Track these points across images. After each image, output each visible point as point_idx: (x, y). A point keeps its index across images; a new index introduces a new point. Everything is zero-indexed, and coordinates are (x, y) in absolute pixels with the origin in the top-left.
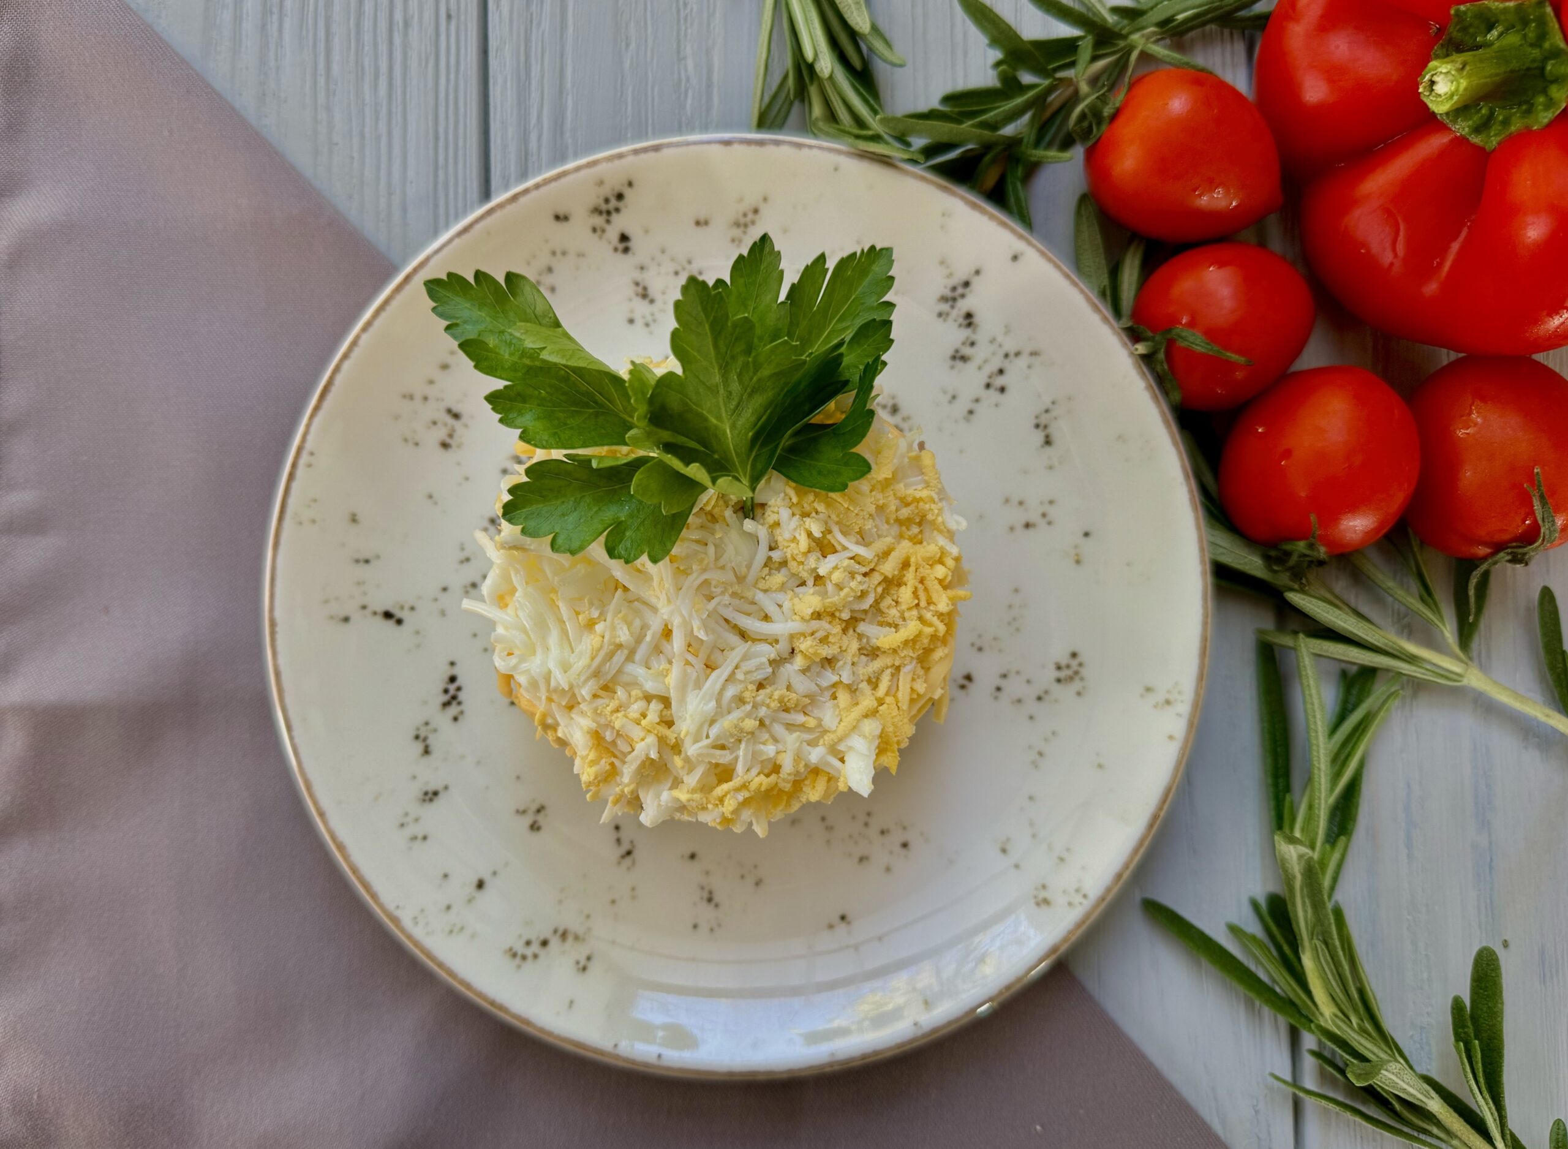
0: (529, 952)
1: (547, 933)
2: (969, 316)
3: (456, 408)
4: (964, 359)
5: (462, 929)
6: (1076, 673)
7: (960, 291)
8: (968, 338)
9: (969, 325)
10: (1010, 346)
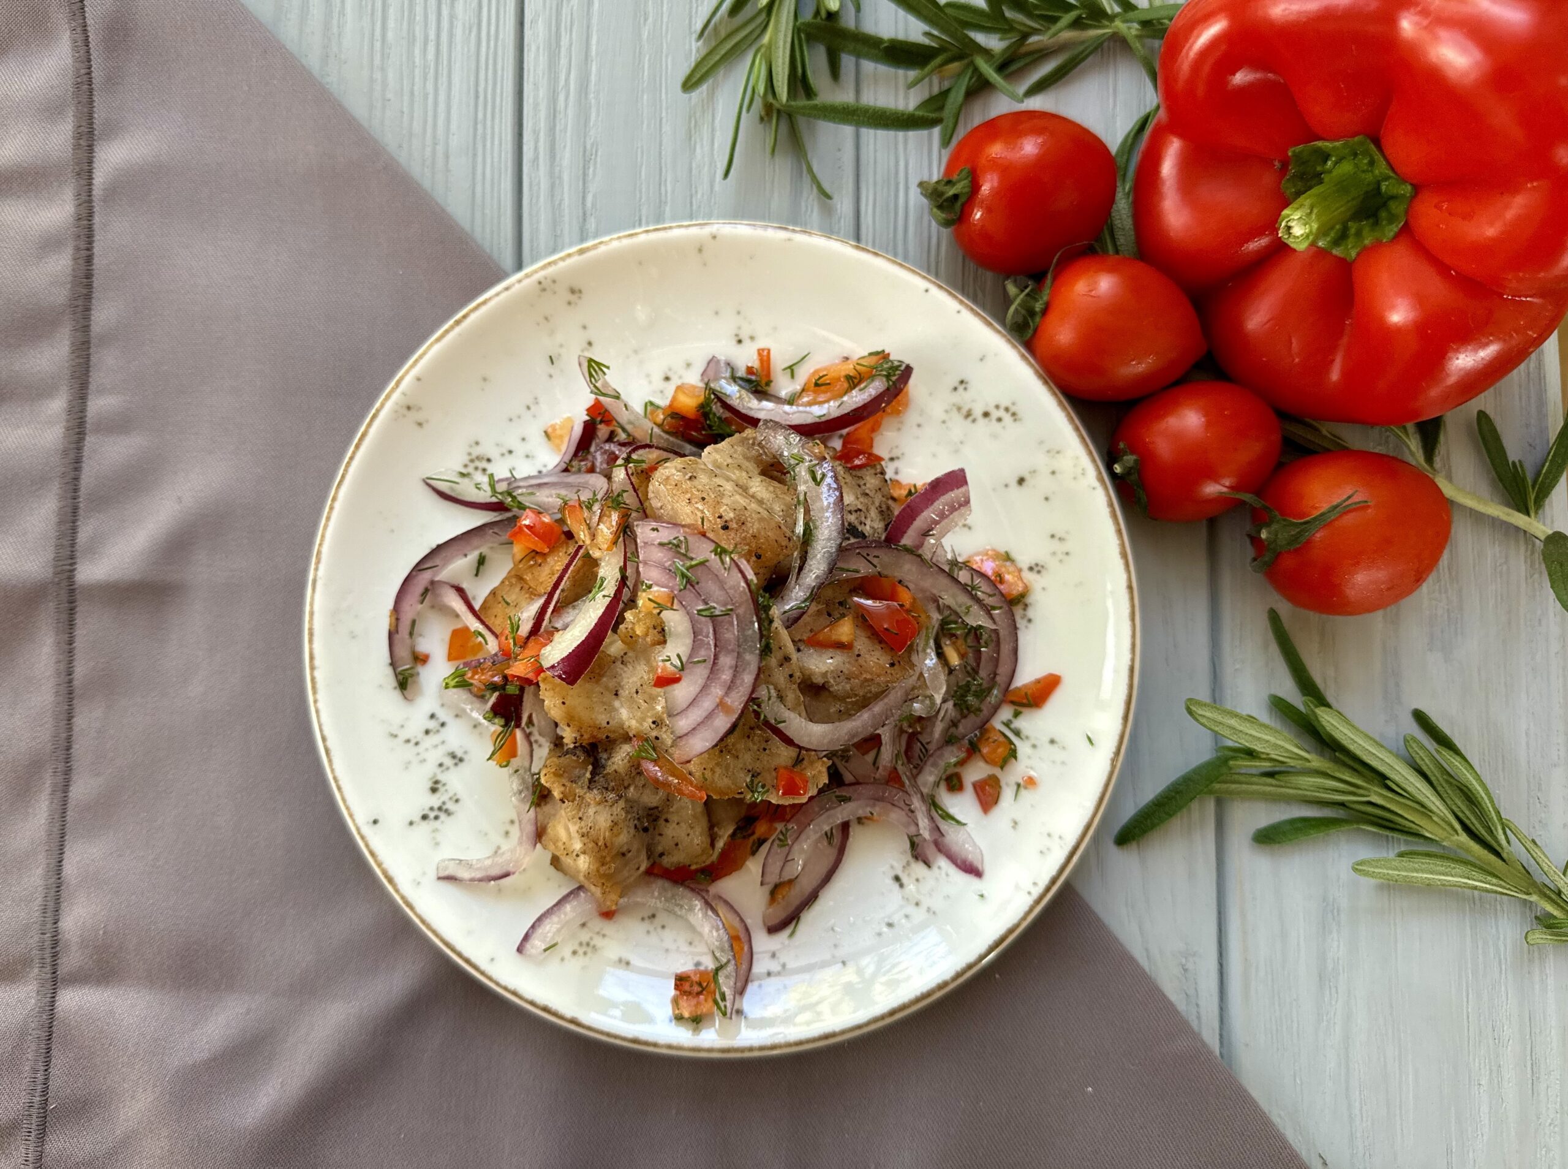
0: (1001, 413)
1: (982, 421)
2: (434, 790)
3: (896, 886)
4: (453, 756)
5: (1048, 452)
6: (472, 461)
7: (432, 815)
8: (442, 772)
9: (436, 782)
10: (410, 751)
